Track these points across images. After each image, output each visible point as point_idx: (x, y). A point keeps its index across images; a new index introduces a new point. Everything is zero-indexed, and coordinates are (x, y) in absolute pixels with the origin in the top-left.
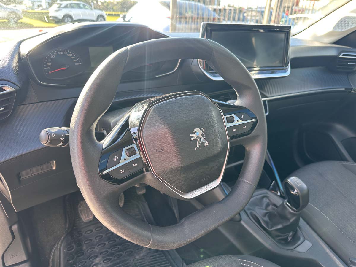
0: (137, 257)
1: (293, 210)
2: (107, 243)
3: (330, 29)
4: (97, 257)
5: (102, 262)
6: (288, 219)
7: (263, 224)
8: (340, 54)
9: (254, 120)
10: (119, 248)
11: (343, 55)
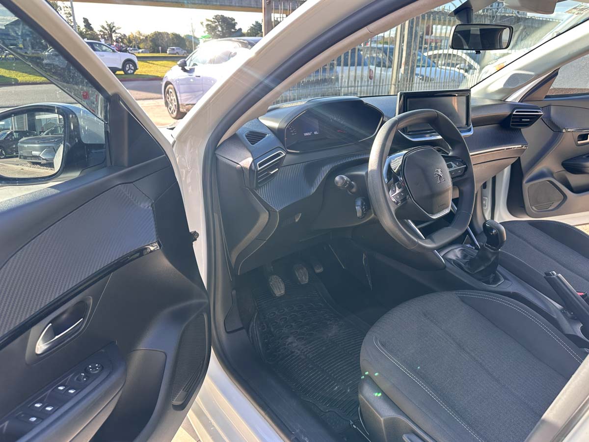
0: (330, 335)
1: (492, 249)
2: (293, 324)
3: (501, 86)
4: (288, 337)
5: (295, 340)
6: (489, 259)
7: (466, 270)
8: (513, 111)
9: (465, 166)
10: (307, 328)
11: (517, 112)
